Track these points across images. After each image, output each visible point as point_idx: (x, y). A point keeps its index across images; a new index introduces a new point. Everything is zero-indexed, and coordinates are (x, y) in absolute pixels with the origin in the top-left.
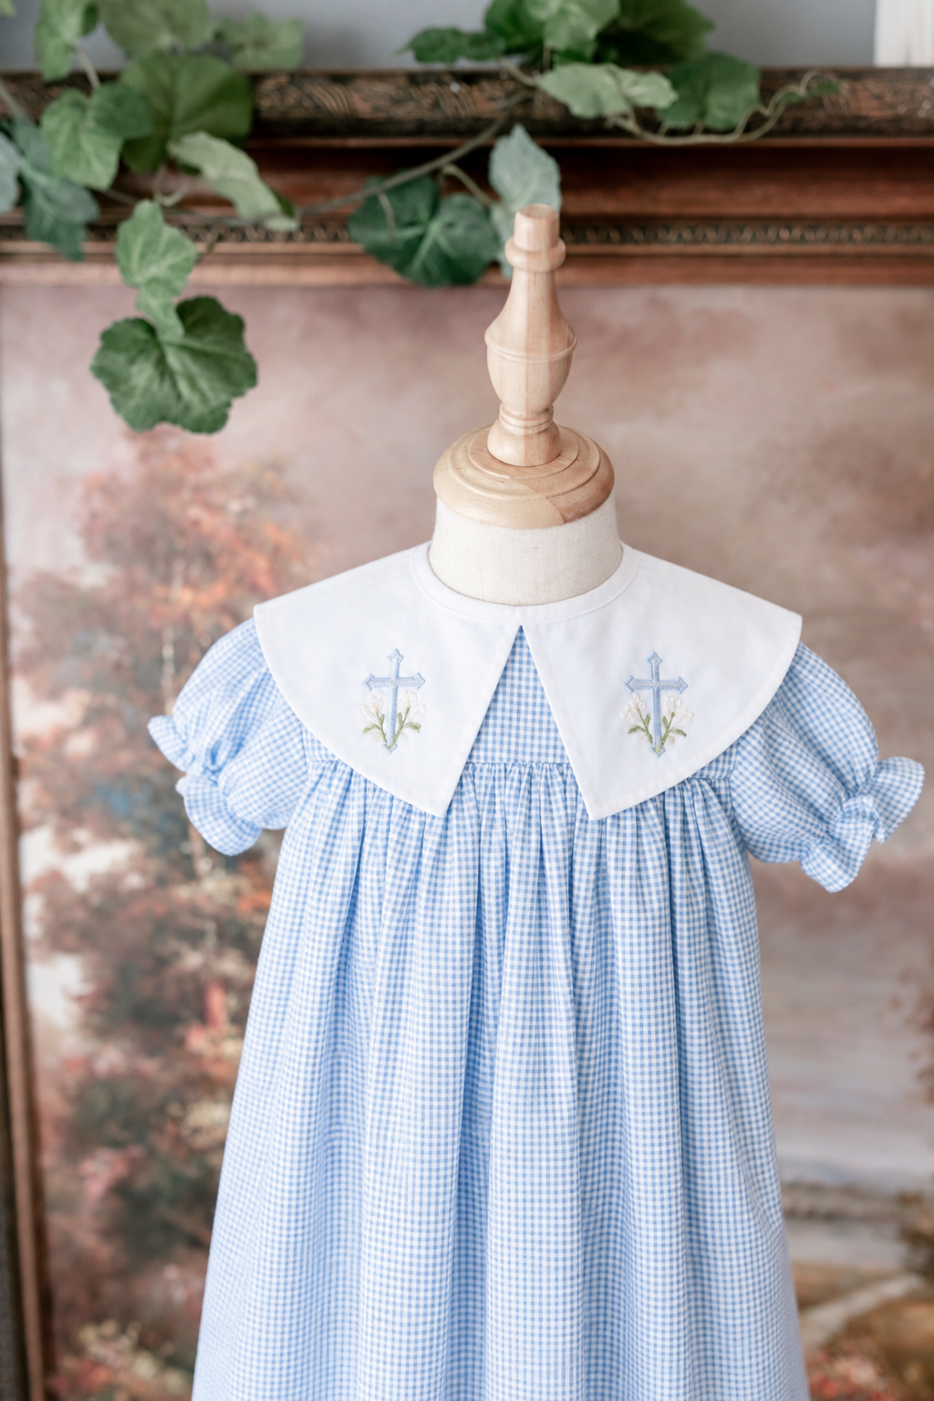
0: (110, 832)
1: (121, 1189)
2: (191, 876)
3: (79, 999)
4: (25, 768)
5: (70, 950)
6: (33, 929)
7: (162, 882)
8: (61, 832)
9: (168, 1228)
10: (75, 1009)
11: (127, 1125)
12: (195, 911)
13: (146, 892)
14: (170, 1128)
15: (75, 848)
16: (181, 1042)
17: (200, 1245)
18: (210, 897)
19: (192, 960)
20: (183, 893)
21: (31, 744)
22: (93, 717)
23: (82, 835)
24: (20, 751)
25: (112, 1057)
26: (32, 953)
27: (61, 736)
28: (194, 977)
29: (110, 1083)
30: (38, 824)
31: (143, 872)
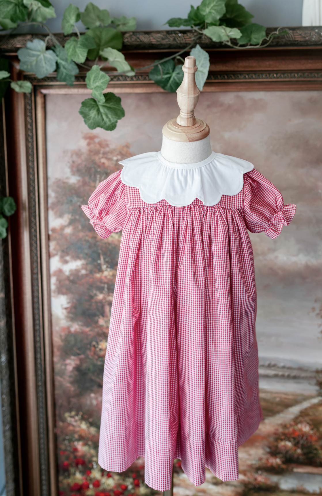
0: (76, 257)
1: (77, 369)
2: (100, 270)
3: (66, 308)
4: (51, 238)
5: (63, 294)
6: (53, 287)
7: (91, 272)
8: (62, 257)
9: (92, 381)
10: (65, 312)
11: (79, 349)
12: (101, 281)
13: (87, 275)
14: (93, 348)
15: (66, 262)
16: (97, 322)
17: (100, 386)
18: (106, 277)
19: (100, 297)
20: (98, 275)
21: (54, 230)
22: (71, 222)
23: (68, 258)
24: (50, 233)
25: (75, 327)
26: (52, 294)
27: (62, 228)
28: (101, 302)
29: (75, 335)
30: (54, 255)
31: (86, 269)
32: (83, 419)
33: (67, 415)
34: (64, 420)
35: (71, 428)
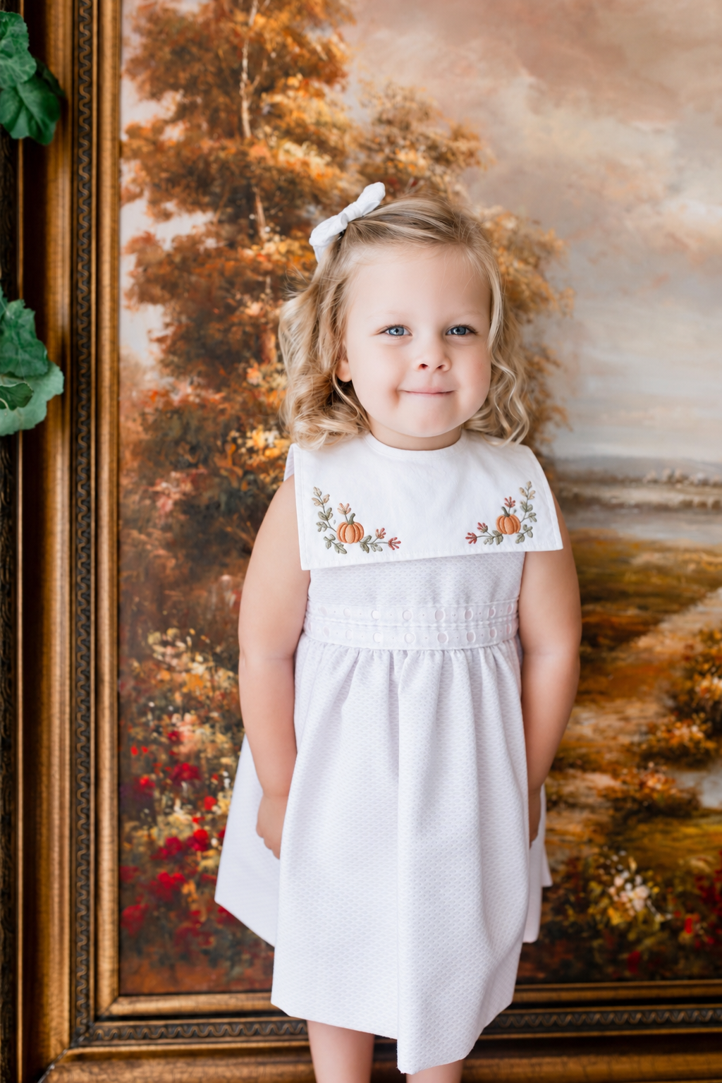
0: (194, 205)
1: (187, 505)
2: (254, 237)
3: (160, 340)
4: (126, 151)
5: (154, 300)
6: (126, 282)
7: (232, 245)
8: (154, 202)
9: (223, 537)
10: (156, 350)
11: (193, 450)
12: (255, 266)
13: (219, 251)
14: (230, 449)
15: (167, 216)
16: (244, 376)
17: (247, 551)
18: (268, 257)
19: (254, 309)
20: (249, 253)
21: (134, 132)
22: (183, 112)
23: (170, 206)
24: (124, 137)
25: (185, 390)
26: (124, 302)
27: (159, 128)
28: (254, 321)
29: (179, 411)
30: (133, 197)
31: (218, 236)
32: (197, 647)
33: (153, 638)
34: (145, 655)
35: (164, 675)
